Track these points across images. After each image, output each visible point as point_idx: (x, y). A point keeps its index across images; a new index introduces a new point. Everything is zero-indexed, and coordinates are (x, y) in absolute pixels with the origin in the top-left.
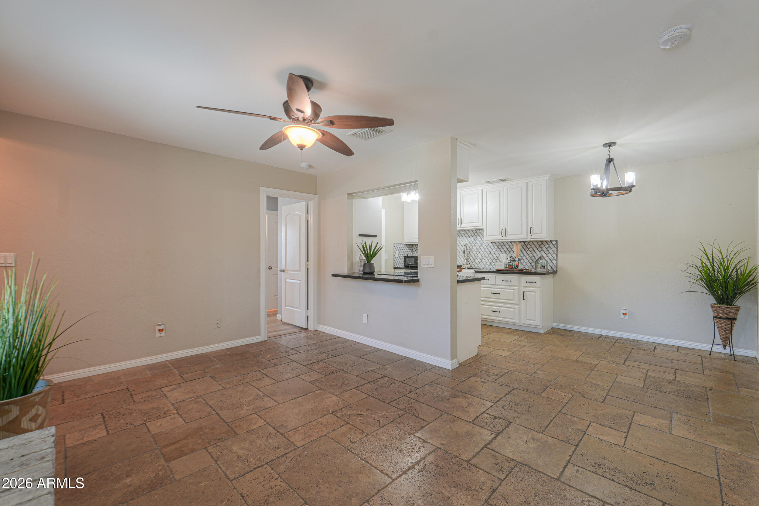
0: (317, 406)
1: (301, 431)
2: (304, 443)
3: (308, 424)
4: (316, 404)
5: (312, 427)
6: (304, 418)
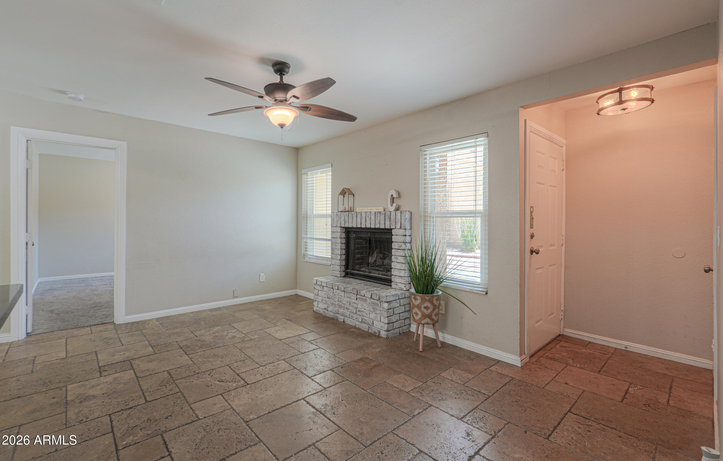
0: (260, 394)
1: (280, 369)
2: (278, 362)
3: (273, 375)
4: (261, 396)
5: (271, 372)
6: (276, 380)
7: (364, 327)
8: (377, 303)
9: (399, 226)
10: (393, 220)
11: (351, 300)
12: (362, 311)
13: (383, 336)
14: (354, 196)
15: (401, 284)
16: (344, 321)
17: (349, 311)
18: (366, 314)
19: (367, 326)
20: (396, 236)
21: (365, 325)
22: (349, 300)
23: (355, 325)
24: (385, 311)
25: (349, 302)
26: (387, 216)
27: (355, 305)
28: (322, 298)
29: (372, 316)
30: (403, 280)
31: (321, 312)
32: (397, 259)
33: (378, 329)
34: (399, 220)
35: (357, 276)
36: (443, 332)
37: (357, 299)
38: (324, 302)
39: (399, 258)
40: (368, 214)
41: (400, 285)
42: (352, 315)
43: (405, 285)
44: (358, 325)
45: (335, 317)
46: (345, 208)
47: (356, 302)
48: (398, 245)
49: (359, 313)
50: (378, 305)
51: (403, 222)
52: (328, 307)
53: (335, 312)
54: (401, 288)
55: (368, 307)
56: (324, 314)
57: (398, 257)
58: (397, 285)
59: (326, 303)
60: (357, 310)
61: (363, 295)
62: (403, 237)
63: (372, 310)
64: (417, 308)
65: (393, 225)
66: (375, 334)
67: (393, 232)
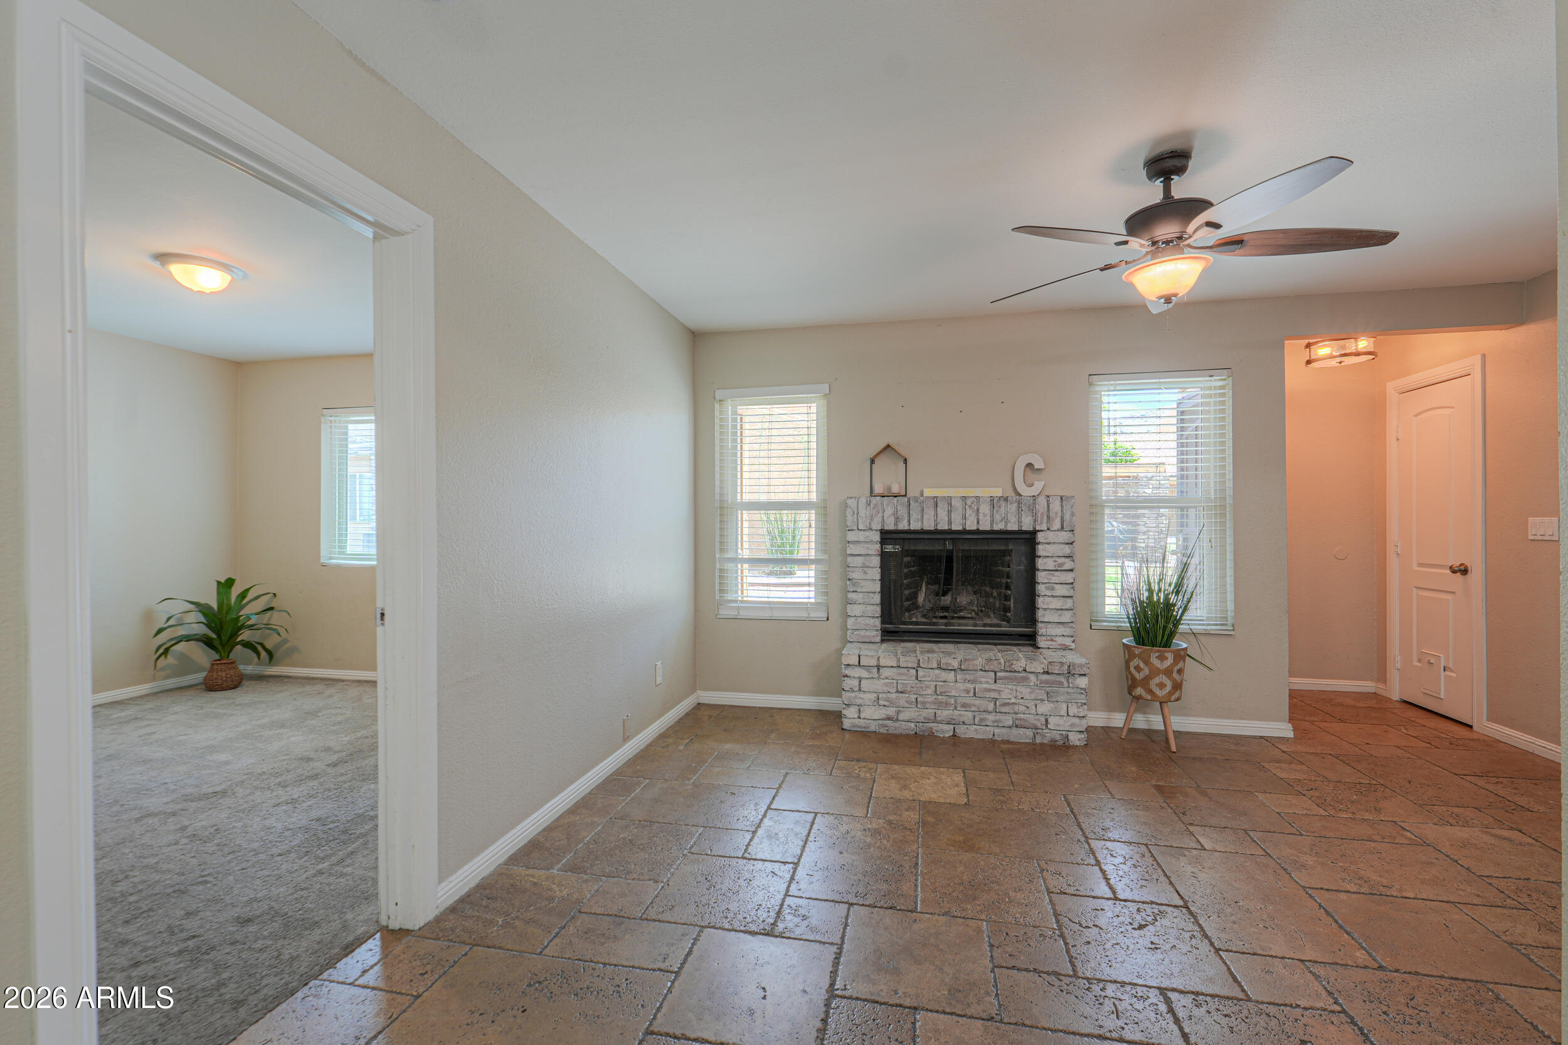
7: (1023, 736)
8: (1058, 679)
9: (1057, 525)
10: (1042, 514)
11: (978, 686)
12: (1014, 704)
13: (1078, 743)
14: (905, 461)
15: (1062, 638)
16: (954, 735)
17: (973, 709)
18: (1025, 708)
19: (1029, 733)
20: (1047, 546)
21: (1021, 731)
22: (970, 686)
23: (991, 737)
24: (1082, 693)
25: (972, 691)
26: (1025, 504)
27: (991, 693)
28: (875, 695)
29: (1045, 708)
30: (1068, 630)
31: (873, 728)
32: (1053, 589)
33: (1061, 732)
34: (1056, 513)
35: (914, 636)
36: (1144, 713)
37: (995, 682)
38: (881, 702)
39: (1057, 587)
40: (969, 502)
41: (1060, 640)
42: (982, 717)
43: (1072, 639)
44: (1000, 733)
45: (923, 731)
46: (889, 489)
47: (993, 687)
48: (1056, 561)
49: (1004, 709)
50: (1061, 683)
51: (1067, 517)
52: (898, 712)
53: (925, 718)
54: (1065, 645)
55: (1030, 693)
56: (883, 731)
57: (1055, 585)
58: (1052, 640)
59: (892, 703)
60: (998, 704)
61: (1021, 669)
62: (1067, 546)
63: (1045, 697)
64: (1165, 674)
65: (1041, 523)
66: (1052, 743)
67: (1040, 537)
